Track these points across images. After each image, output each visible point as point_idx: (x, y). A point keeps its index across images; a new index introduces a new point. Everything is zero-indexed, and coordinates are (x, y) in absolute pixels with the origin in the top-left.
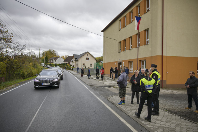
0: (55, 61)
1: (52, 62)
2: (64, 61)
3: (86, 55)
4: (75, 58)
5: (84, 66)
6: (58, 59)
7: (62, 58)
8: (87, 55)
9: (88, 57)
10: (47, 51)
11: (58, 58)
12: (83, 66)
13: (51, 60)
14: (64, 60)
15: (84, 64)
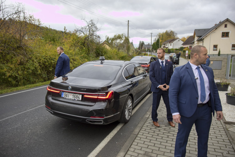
0: (171, 45)
1: (166, 47)
2: (183, 44)
3: (224, 26)
4: (198, 36)
5: (217, 50)
6: (175, 42)
7: (180, 40)
8: (226, 26)
9: (226, 30)
10: (163, 33)
11: (175, 40)
12: (214, 50)
13: (165, 45)
14: (183, 42)
15: (215, 46)
